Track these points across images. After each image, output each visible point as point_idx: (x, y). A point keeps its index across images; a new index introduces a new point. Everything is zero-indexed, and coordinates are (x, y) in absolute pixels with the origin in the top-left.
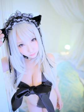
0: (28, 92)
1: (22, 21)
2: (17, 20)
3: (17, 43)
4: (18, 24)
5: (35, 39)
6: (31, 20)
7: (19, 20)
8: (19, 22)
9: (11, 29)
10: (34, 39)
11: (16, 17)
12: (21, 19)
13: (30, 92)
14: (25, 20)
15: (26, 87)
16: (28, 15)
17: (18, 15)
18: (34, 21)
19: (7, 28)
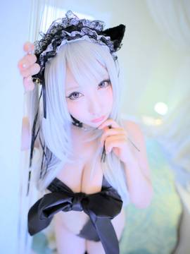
0: (69, 206)
1: (81, 37)
2: (69, 34)
4: (70, 43)
5: (109, 82)
6: (101, 36)
7: (74, 34)
8: (73, 38)
9: (53, 56)
10: (106, 81)
11: (65, 26)
12: (79, 33)
13: (71, 206)
14: (88, 34)
15: (65, 192)
16: (94, 23)
17: (71, 23)
18: (108, 38)
19: (44, 53)
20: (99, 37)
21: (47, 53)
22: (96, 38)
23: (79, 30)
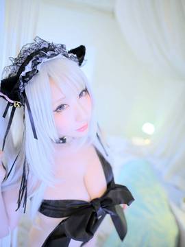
1: (56, 55)
2: (46, 54)
7: (49, 53)
10: (84, 91)
12: (53, 52)
18: (75, 55)
19: (23, 74)
20: (70, 55)
21: (27, 73)
22: (68, 57)
23: (53, 50)
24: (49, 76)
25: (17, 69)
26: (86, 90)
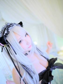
3: (18, 41)
6: (18, 25)
19: (5, 34)
22: (17, 25)
24: (13, 32)
25: (2, 34)
26: (27, 34)
